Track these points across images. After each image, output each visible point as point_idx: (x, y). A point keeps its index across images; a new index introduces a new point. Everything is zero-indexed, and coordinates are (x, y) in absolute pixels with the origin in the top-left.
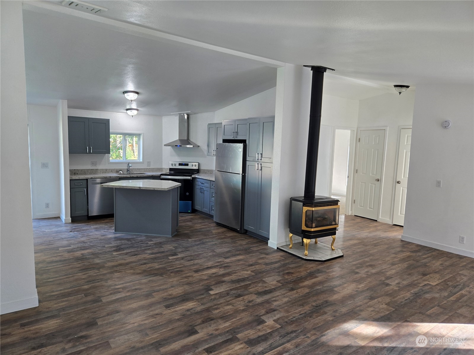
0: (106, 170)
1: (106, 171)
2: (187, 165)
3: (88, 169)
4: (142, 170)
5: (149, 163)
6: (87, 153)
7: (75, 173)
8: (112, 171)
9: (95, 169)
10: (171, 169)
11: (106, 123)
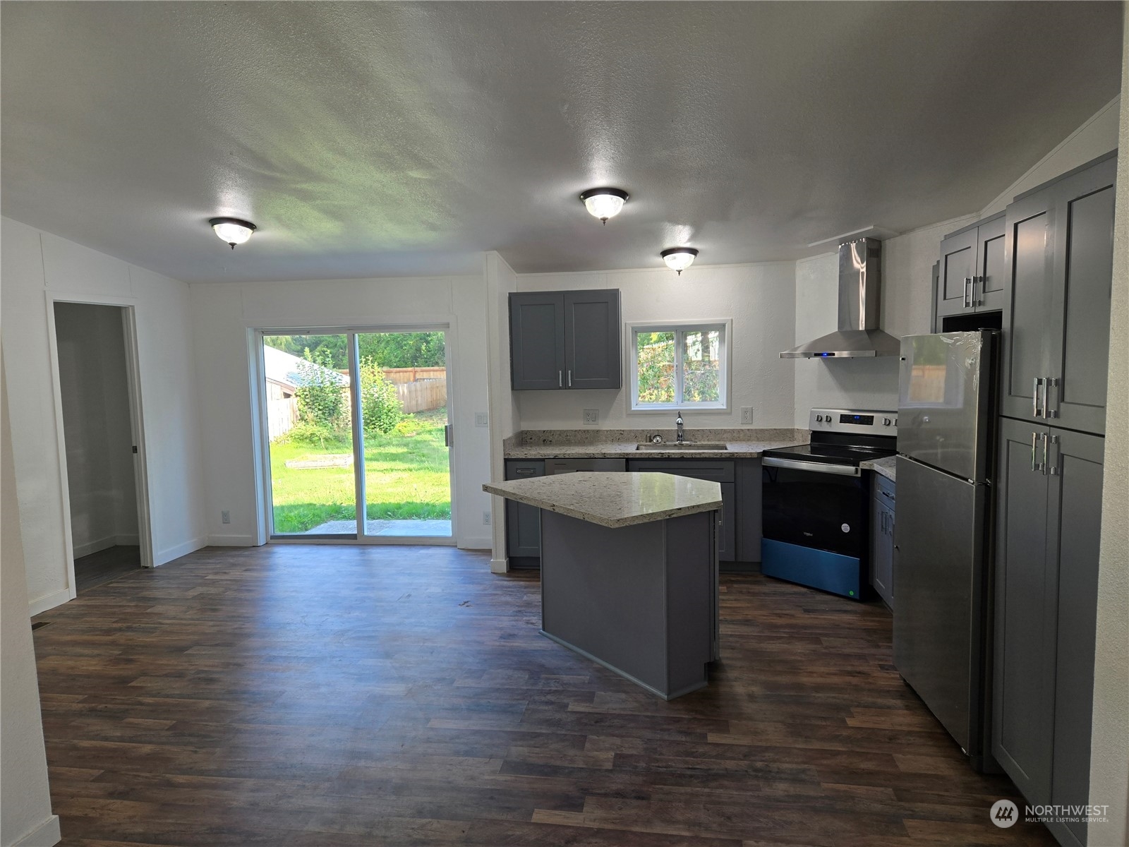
0: (622, 432)
1: (620, 436)
2: (868, 421)
3: (576, 431)
4: (725, 436)
5: (748, 414)
6: (560, 388)
7: (544, 441)
8: (633, 436)
9: (593, 431)
10: (816, 436)
11: (609, 301)
